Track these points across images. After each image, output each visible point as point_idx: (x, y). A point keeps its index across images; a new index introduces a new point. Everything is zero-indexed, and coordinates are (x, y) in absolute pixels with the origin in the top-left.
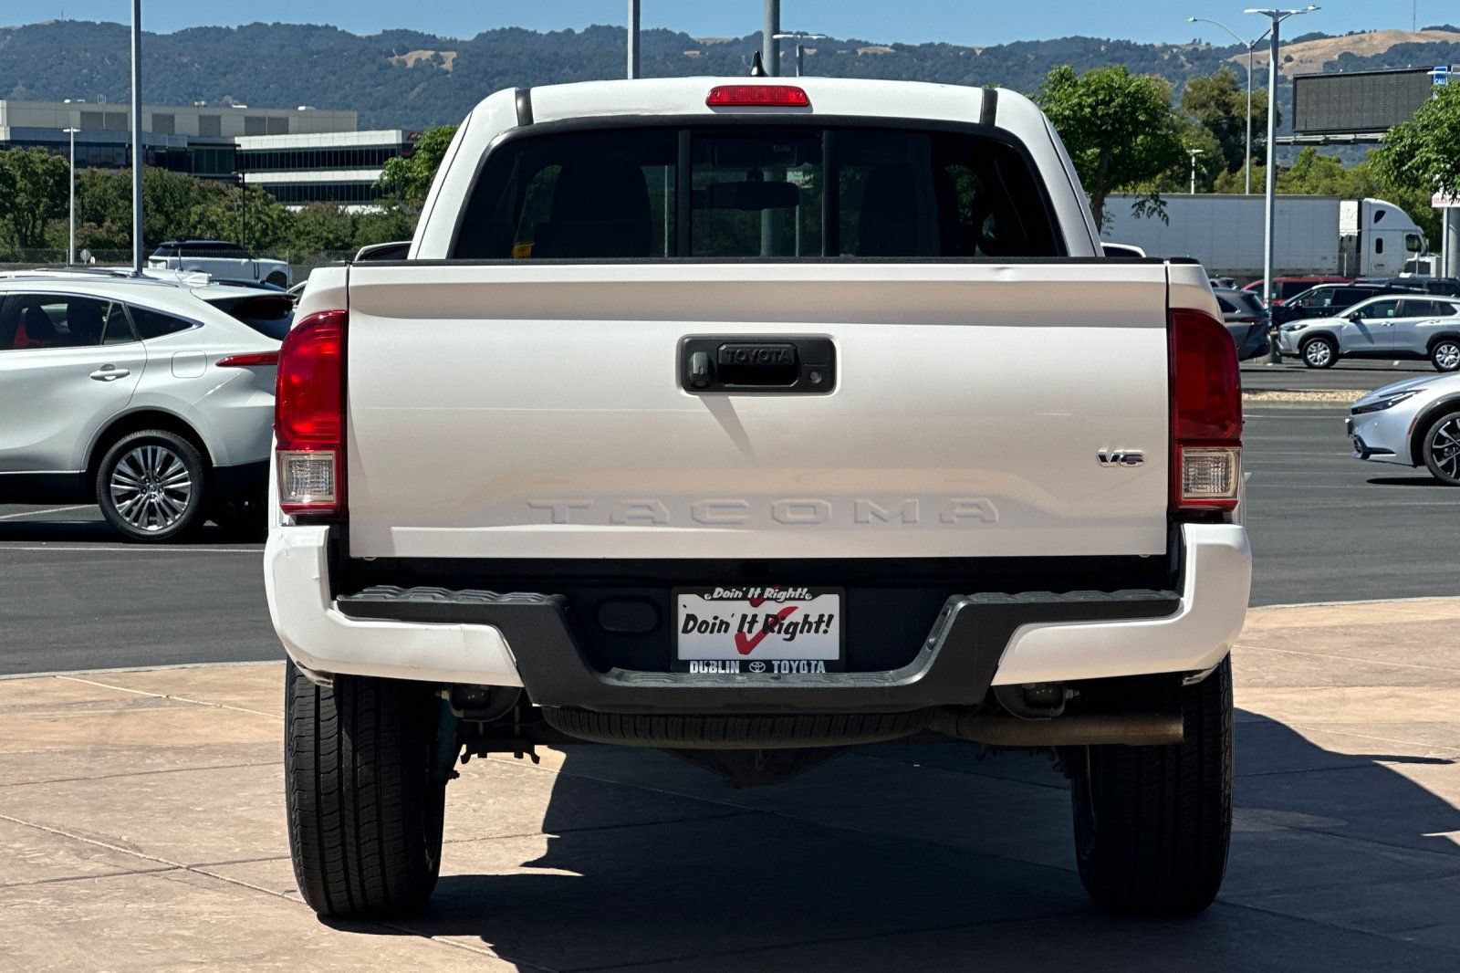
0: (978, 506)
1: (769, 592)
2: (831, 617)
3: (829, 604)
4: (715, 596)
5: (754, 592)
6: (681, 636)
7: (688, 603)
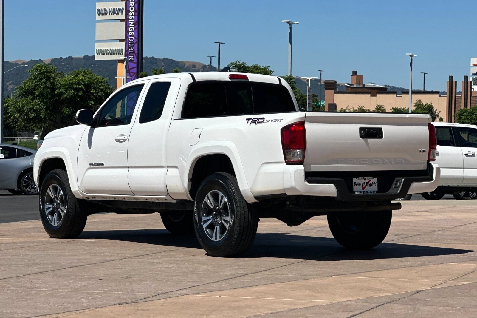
0: (401, 160)
1: (367, 178)
2: (376, 182)
3: (376, 180)
4: (359, 178)
5: (365, 178)
6: (354, 186)
7: (355, 180)
